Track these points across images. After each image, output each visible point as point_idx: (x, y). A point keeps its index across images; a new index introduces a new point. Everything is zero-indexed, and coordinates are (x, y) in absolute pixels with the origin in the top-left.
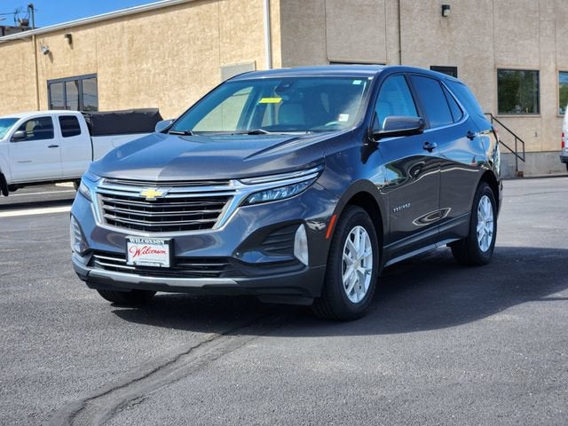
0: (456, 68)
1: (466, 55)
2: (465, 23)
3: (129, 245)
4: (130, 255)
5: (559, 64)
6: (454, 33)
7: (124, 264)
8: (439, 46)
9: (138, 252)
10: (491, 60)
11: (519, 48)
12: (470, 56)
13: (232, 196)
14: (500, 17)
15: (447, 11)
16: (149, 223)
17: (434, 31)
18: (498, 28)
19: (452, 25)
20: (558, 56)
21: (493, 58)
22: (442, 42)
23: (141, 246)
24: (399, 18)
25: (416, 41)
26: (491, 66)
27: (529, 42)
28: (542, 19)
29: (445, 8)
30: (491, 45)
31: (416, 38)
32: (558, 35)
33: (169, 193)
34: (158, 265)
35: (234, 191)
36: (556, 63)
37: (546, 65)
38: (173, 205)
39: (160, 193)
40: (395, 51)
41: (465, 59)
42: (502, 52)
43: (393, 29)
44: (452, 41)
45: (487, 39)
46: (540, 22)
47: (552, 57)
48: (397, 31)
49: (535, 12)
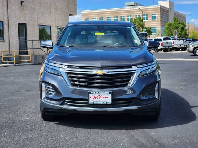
0: (26, 24)
1: (29, 19)
2: (28, 8)
3: (90, 95)
4: (91, 100)
5: (56, 24)
6: (25, 11)
7: (87, 103)
8: (20, 16)
9: (95, 98)
10: (37, 22)
11: (45, 18)
12: (30, 20)
13: (135, 72)
14: (39, 6)
15: (23, 3)
16: (99, 85)
17: (19, 10)
18: (38, 10)
19: (24, 8)
20: (56, 21)
21: (37, 21)
22: (22, 14)
23: (96, 95)
24: (7, 5)
25: (13, 13)
26: (37, 24)
27: (48, 16)
28: (51, 8)
29: (22, 2)
30: (36, 16)
31: (13, 12)
32: (56, 14)
33: (108, 72)
34: (106, 103)
35: (135, 70)
36: (56, 23)
37: (53, 24)
38: (110, 77)
39: (105, 72)
40: (6, 17)
41: (29, 21)
42: (40, 19)
43: (6, 8)
44: (24, 14)
45: (35, 14)
46: (51, 9)
47: (54, 21)
48: (7, 9)
49: (49, 5)
